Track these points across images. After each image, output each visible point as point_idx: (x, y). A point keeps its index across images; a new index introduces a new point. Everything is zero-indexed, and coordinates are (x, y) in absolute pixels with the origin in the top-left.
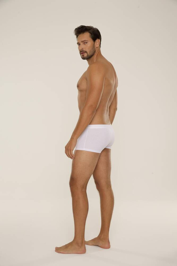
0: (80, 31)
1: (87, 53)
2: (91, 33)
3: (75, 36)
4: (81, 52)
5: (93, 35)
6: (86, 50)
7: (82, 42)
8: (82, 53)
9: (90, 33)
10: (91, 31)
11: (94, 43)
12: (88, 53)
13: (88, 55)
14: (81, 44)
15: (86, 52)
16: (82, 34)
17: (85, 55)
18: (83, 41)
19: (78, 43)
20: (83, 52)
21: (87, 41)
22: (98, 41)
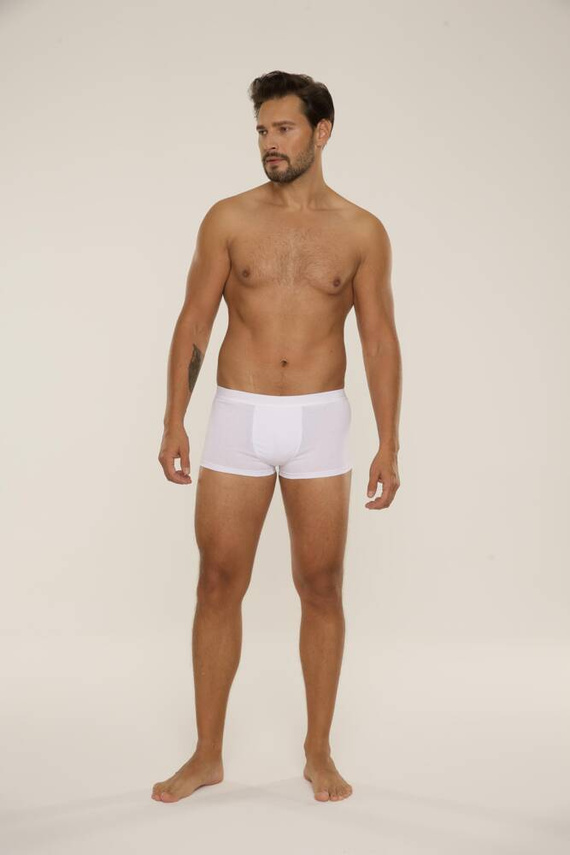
0: (271, 87)
1: (289, 162)
2: (305, 100)
3: (252, 104)
4: (268, 159)
5: (310, 106)
6: (284, 153)
7: (275, 125)
8: (271, 161)
9: (302, 96)
10: (305, 92)
11: (313, 130)
12: (292, 163)
13: (290, 169)
14: (272, 130)
15: (285, 158)
16: (275, 99)
17: (283, 167)
18: (279, 124)
19: (258, 128)
20: (273, 158)
21: (293, 124)
22: (326, 126)
